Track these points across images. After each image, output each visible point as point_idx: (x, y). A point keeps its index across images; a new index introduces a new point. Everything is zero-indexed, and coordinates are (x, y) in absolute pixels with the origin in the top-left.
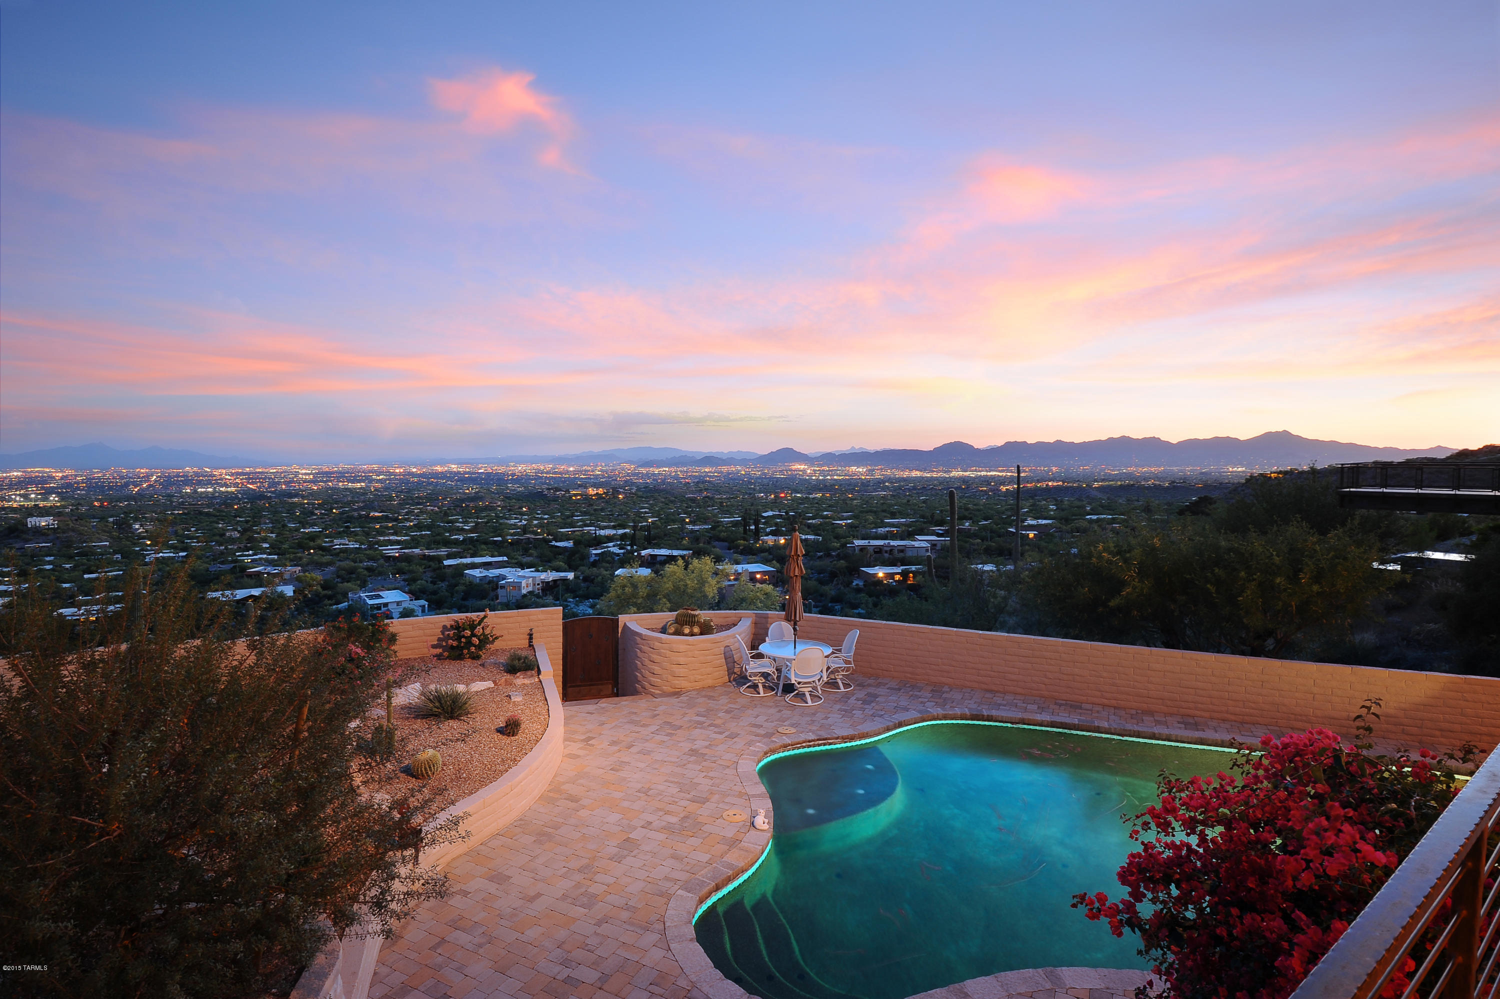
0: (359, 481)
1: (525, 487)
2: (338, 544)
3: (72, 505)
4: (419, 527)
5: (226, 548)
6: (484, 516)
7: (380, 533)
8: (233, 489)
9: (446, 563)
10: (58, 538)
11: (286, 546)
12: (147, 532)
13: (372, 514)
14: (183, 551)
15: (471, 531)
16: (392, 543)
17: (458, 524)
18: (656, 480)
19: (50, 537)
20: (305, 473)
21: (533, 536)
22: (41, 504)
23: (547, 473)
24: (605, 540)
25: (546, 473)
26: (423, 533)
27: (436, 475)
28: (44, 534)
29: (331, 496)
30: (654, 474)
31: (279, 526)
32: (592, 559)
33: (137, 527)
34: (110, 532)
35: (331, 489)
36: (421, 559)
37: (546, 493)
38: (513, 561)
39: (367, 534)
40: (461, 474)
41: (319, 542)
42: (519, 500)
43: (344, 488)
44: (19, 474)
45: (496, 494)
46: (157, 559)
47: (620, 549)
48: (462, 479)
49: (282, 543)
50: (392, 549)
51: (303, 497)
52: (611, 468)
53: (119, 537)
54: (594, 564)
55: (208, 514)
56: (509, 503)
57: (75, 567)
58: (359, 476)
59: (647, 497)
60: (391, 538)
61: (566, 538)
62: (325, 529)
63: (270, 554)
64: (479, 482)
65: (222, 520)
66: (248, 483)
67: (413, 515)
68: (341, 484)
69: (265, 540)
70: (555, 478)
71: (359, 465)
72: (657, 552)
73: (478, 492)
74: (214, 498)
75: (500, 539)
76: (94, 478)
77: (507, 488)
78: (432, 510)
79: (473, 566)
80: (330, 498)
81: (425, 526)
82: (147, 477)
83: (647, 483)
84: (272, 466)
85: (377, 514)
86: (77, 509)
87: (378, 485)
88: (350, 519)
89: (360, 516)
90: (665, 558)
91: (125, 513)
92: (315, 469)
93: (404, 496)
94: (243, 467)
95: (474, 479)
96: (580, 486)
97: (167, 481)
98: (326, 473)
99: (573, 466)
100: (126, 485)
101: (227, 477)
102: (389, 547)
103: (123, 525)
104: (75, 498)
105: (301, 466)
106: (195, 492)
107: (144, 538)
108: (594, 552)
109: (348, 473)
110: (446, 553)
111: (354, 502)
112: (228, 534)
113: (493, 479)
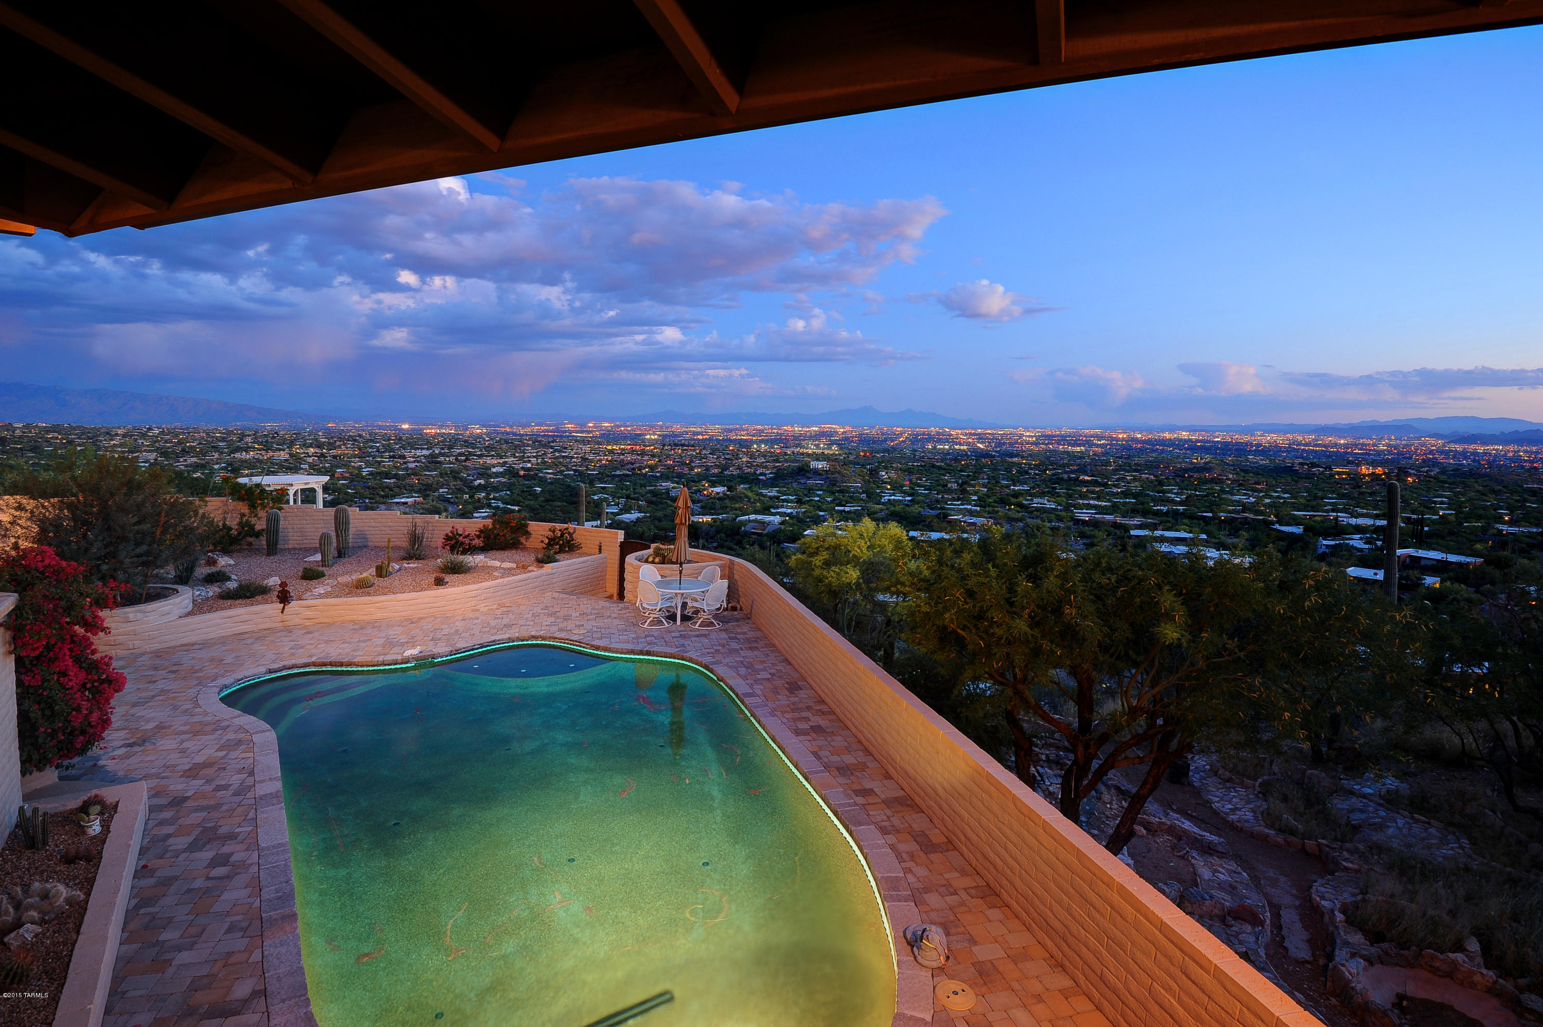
0: (1079, 445)
1: (1270, 460)
2: (1037, 502)
3: (846, 454)
4: (1125, 494)
5: (943, 497)
6: (1206, 489)
7: (1083, 496)
8: (965, 447)
9: (1133, 532)
10: (828, 478)
11: (990, 500)
12: (889, 478)
13: (1081, 478)
14: (909, 495)
15: (1181, 503)
16: (1089, 507)
17: (1170, 495)
18: (1478, 461)
19: (824, 477)
20: (1029, 435)
21: (1252, 516)
22: (826, 452)
23: (1306, 445)
24: (1352, 530)
25: (1304, 445)
26: (1128, 500)
27: (1163, 442)
28: (820, 475)
29: (1048, 458)
30: (1475, 453)
31: (994, 481)
32: (1320, 551)
33: (883, 473)
34: (863, 477)
35: (1050, 451)
36: (1112, 526)
37: (1297, 468)
38: (1214, 540)
39: (1070, 496)
40: (1193, 442)
41: (1021, 499)
42: (1258, 474)
43: (1064, 452)
44: (817, 429)
45: (1231, 465)
46: (889, 500)
47: (1365, 543)
48: (1193, 447)
49: (989, 497)
50: (1087, 513)
51: (1023, 457)
52: (1404, 442)
53: (869, 481)
54: (1322, 557)
55: (939, 468)
56: (1244, 477)
57: (834, 500)
58: (1080, 440)
59: (1453, 483)
60: (1092, 502)
61: (1296, 522)
62: (1033, 488)
63: (975, 506)
64: (1214, 452)
65: (949, 473)
66: (978, 442)
67: (1124, 482)
68: (1061, 447)
69: (976, 493)
70: (1316, 451)
71: (1081, 429)
72: (1421, 553)
73: (1208, 463)
74: (948, 454)
75: (1210, 515)
76: (864, 434)
77: (1247, 460)
78: (1147, 478)
79: (1162, 540)
80: (1048, 460)
81: (1133, 494)
82: (901, 434)
83: (1461, 465)
84: (1002, 428)
85: (1086, 478)
86: (848, 457)
87: (1099, 450)
88: (1059, 481)
89: (1070, 479)
90: (1435, 563)
91: (879, 462)
92: (1038, 432)
93: (1122, 462)
94: (975, 429)
95: (1208, 448)
96: (1349, 462)
97: (915, 439)
98: (1048, 436)
99: (1344, 438)
100: (886, 440)
101: (961, 436)
102: (1084, 511)
103: (874, 473)
104: (848, 449)
105: (1026, 429)
106: (935, 448)
107: (886, 483)
108: (1325, 542)
109: (1069, 436)
110: (1139, 523)
111: (1068, 465)
112: (949, 485)
113: (1231, 449)
